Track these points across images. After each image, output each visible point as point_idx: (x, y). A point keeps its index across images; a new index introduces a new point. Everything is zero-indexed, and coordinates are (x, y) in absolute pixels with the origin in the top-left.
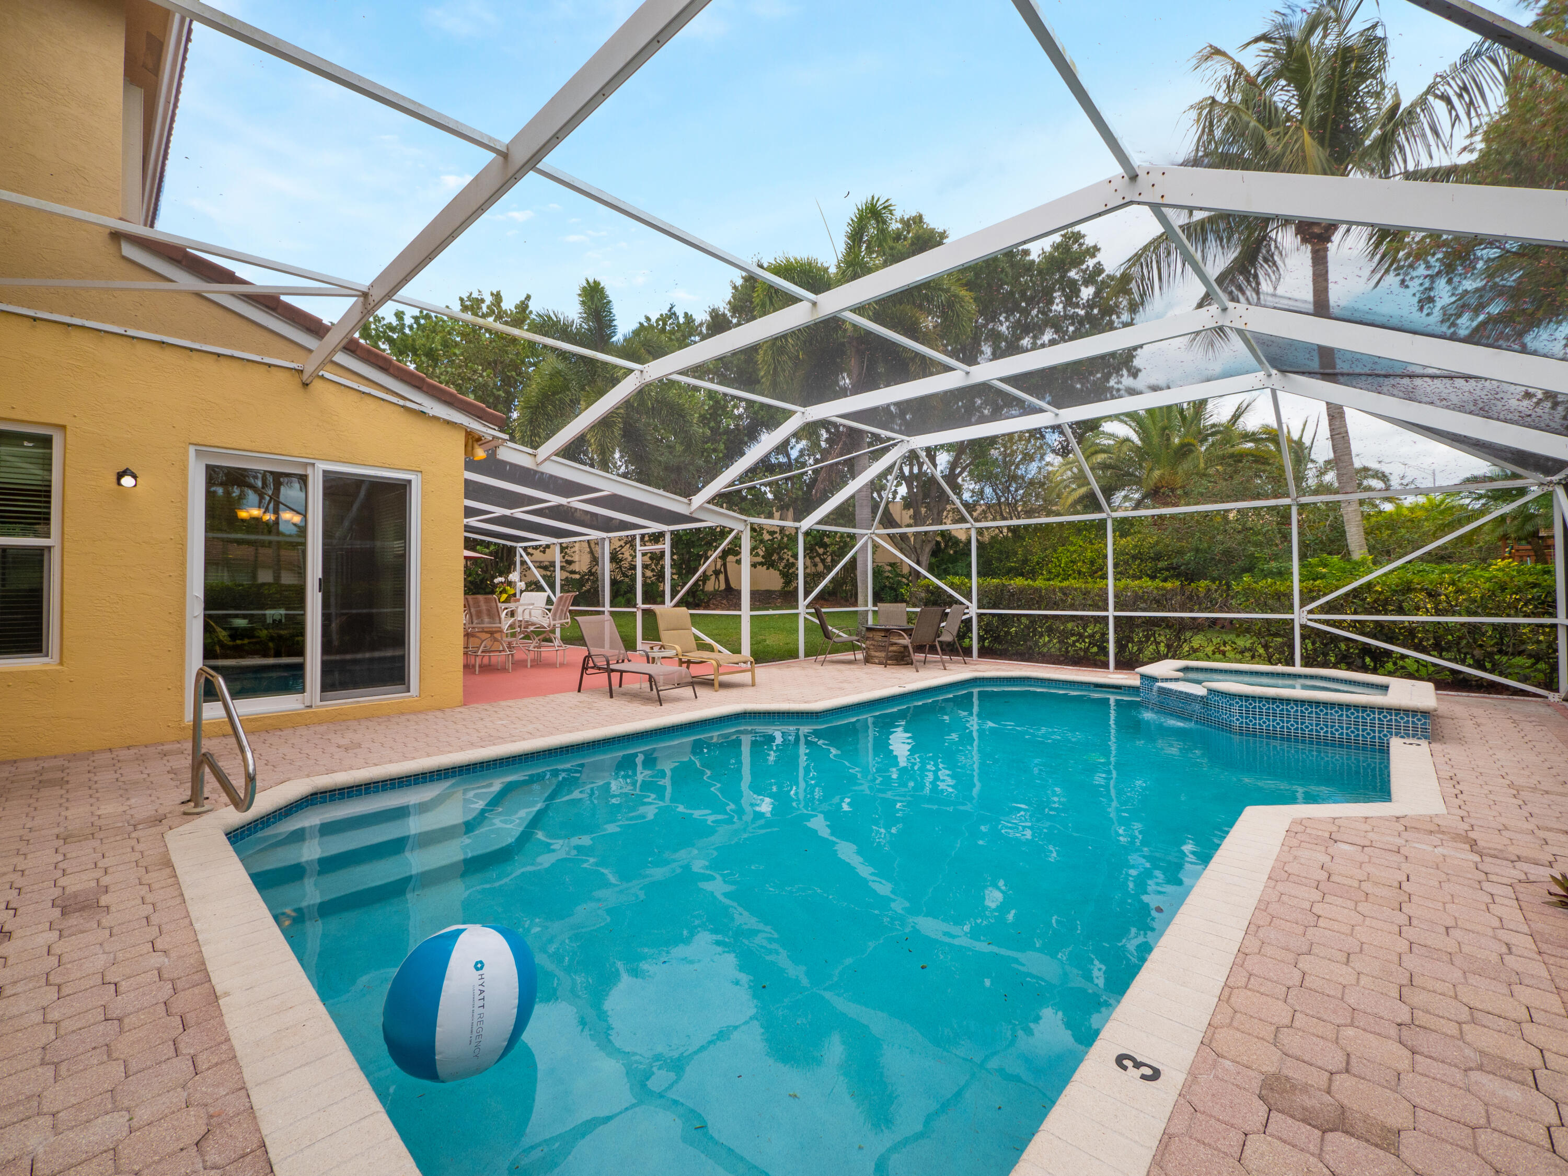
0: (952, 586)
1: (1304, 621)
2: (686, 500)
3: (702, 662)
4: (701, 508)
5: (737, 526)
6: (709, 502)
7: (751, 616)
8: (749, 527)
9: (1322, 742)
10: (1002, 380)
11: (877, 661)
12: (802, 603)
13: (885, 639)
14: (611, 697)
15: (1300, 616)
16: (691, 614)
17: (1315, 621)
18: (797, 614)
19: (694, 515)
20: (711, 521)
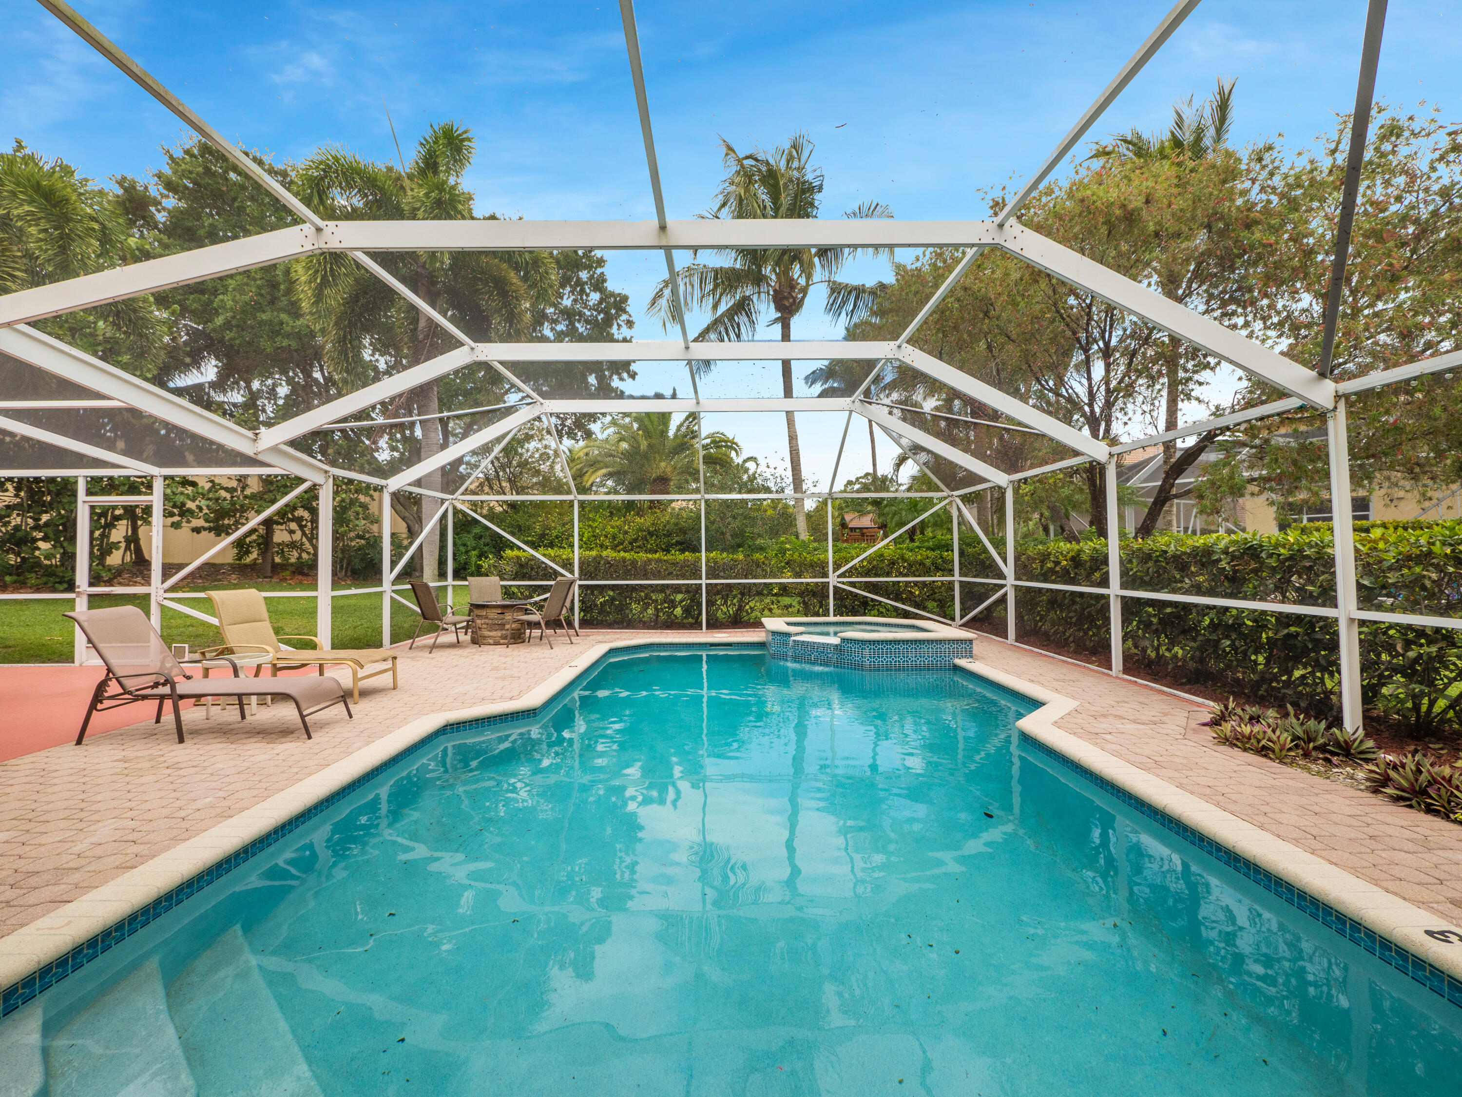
0: (548, 557)
1: (835, 583)
2: (250, 434)
3: (303, 665)
4: (275, 449)
5: (313, 477)
6: (285, 443)
7: (333, 597)
8: (331, 480)
9: (918, 669)
10: (501, 363)
11: (491, 641)
12: (388, 576)
13: (501, 616)
14: (181, 740)
15: (833, 580)
16: (265, 598)
17: (843, 583)
18: (381, 593)
19: (261, 457)
20: (281, 467)
